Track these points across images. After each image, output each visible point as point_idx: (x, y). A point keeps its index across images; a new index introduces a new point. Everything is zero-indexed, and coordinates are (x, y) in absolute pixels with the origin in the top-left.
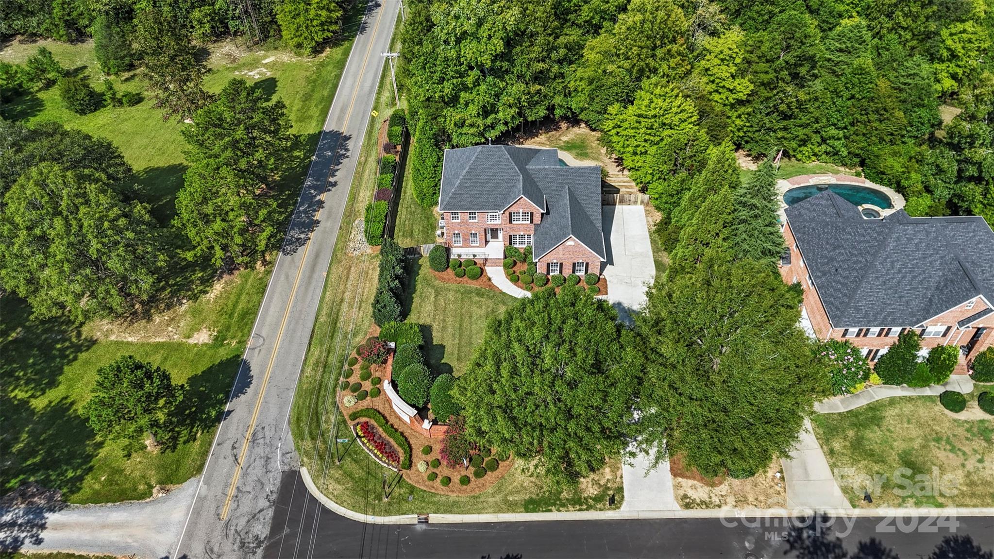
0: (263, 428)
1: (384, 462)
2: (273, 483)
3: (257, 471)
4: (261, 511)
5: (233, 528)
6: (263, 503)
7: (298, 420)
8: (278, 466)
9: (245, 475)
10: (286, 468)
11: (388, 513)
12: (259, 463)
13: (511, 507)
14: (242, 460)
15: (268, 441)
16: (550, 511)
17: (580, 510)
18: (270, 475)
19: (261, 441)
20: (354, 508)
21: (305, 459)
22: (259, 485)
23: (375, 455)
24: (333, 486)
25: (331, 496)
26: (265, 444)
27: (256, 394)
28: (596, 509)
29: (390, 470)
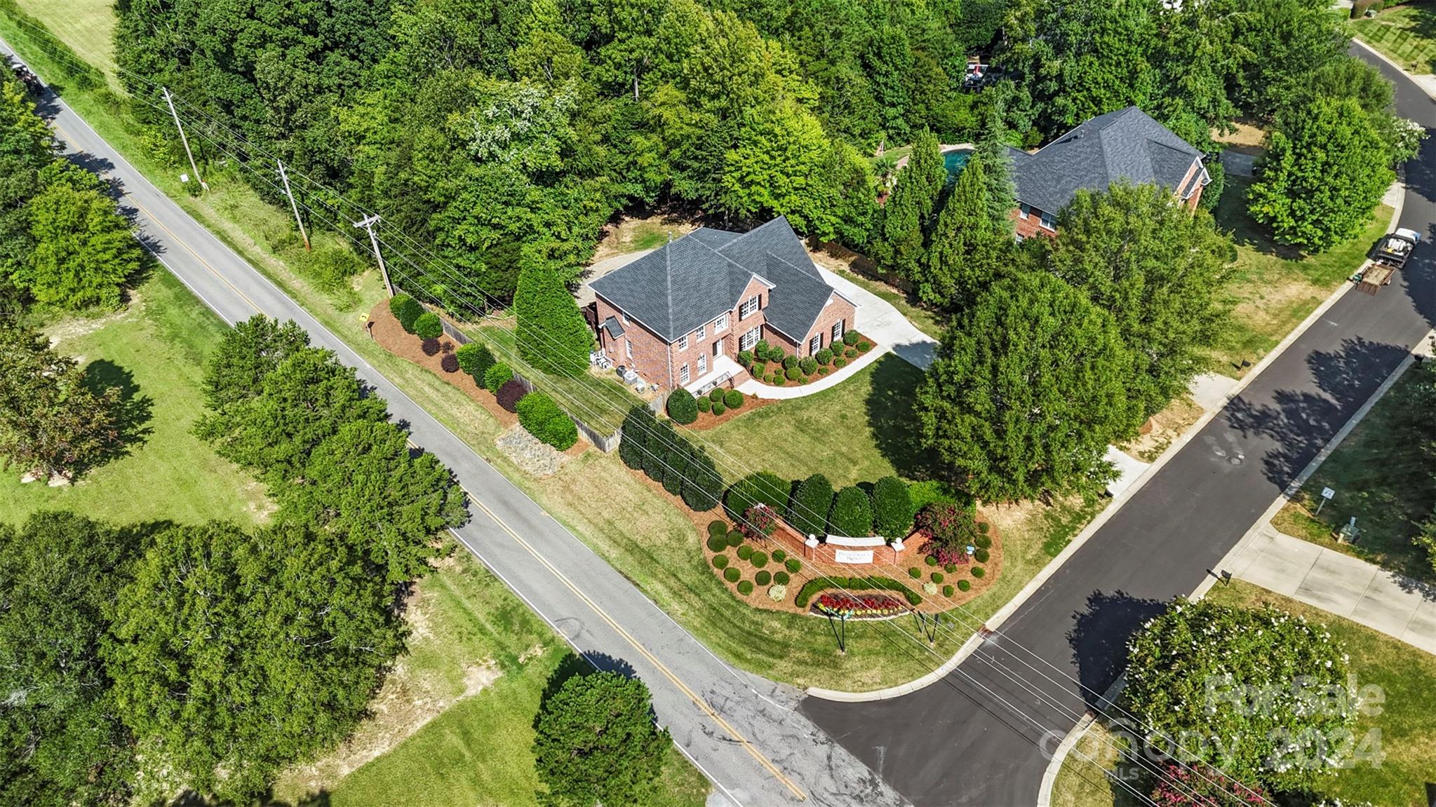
0: (713, 692)
1: (889, 615)
2: (805, 728)
3: (769, 732)
4: (829, 758)
5: (826, 795)
6: (822, 751)
7: (738, 656)
8: (785, 709)
9: (763, 745)
10: (794, 704)
11: (949, 653)
12: (759, 722)
13: (1037, 563)
14: (737, 735)
15: (736, 698)
16: (1070, 541)
17: (1089, 522)
18: (788, 721)
19: (729, 704)
20: (913, 677)
21: (800, 681)
22: (791, 740)
23: (872, 616)
24: (866, 676)
25: (875, 687)
26: (738, 703)
27: (654, 671)
28: (1098, 512)
29: (902, 617)
